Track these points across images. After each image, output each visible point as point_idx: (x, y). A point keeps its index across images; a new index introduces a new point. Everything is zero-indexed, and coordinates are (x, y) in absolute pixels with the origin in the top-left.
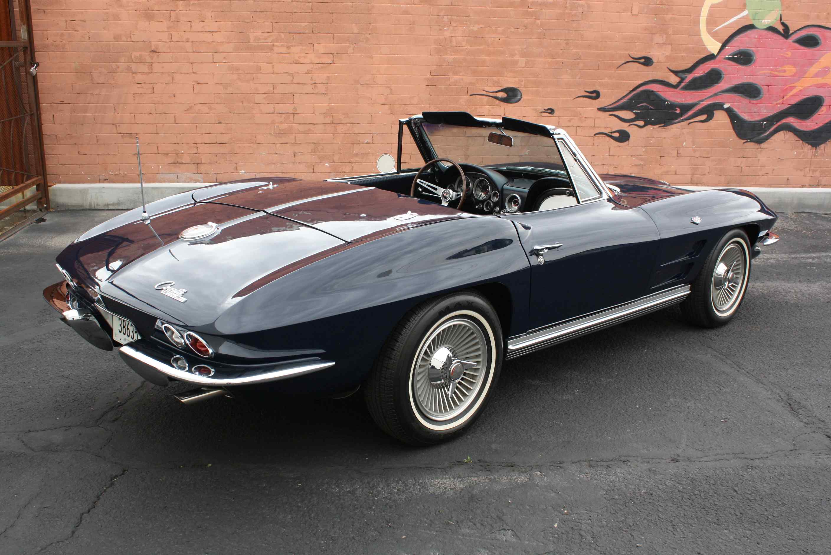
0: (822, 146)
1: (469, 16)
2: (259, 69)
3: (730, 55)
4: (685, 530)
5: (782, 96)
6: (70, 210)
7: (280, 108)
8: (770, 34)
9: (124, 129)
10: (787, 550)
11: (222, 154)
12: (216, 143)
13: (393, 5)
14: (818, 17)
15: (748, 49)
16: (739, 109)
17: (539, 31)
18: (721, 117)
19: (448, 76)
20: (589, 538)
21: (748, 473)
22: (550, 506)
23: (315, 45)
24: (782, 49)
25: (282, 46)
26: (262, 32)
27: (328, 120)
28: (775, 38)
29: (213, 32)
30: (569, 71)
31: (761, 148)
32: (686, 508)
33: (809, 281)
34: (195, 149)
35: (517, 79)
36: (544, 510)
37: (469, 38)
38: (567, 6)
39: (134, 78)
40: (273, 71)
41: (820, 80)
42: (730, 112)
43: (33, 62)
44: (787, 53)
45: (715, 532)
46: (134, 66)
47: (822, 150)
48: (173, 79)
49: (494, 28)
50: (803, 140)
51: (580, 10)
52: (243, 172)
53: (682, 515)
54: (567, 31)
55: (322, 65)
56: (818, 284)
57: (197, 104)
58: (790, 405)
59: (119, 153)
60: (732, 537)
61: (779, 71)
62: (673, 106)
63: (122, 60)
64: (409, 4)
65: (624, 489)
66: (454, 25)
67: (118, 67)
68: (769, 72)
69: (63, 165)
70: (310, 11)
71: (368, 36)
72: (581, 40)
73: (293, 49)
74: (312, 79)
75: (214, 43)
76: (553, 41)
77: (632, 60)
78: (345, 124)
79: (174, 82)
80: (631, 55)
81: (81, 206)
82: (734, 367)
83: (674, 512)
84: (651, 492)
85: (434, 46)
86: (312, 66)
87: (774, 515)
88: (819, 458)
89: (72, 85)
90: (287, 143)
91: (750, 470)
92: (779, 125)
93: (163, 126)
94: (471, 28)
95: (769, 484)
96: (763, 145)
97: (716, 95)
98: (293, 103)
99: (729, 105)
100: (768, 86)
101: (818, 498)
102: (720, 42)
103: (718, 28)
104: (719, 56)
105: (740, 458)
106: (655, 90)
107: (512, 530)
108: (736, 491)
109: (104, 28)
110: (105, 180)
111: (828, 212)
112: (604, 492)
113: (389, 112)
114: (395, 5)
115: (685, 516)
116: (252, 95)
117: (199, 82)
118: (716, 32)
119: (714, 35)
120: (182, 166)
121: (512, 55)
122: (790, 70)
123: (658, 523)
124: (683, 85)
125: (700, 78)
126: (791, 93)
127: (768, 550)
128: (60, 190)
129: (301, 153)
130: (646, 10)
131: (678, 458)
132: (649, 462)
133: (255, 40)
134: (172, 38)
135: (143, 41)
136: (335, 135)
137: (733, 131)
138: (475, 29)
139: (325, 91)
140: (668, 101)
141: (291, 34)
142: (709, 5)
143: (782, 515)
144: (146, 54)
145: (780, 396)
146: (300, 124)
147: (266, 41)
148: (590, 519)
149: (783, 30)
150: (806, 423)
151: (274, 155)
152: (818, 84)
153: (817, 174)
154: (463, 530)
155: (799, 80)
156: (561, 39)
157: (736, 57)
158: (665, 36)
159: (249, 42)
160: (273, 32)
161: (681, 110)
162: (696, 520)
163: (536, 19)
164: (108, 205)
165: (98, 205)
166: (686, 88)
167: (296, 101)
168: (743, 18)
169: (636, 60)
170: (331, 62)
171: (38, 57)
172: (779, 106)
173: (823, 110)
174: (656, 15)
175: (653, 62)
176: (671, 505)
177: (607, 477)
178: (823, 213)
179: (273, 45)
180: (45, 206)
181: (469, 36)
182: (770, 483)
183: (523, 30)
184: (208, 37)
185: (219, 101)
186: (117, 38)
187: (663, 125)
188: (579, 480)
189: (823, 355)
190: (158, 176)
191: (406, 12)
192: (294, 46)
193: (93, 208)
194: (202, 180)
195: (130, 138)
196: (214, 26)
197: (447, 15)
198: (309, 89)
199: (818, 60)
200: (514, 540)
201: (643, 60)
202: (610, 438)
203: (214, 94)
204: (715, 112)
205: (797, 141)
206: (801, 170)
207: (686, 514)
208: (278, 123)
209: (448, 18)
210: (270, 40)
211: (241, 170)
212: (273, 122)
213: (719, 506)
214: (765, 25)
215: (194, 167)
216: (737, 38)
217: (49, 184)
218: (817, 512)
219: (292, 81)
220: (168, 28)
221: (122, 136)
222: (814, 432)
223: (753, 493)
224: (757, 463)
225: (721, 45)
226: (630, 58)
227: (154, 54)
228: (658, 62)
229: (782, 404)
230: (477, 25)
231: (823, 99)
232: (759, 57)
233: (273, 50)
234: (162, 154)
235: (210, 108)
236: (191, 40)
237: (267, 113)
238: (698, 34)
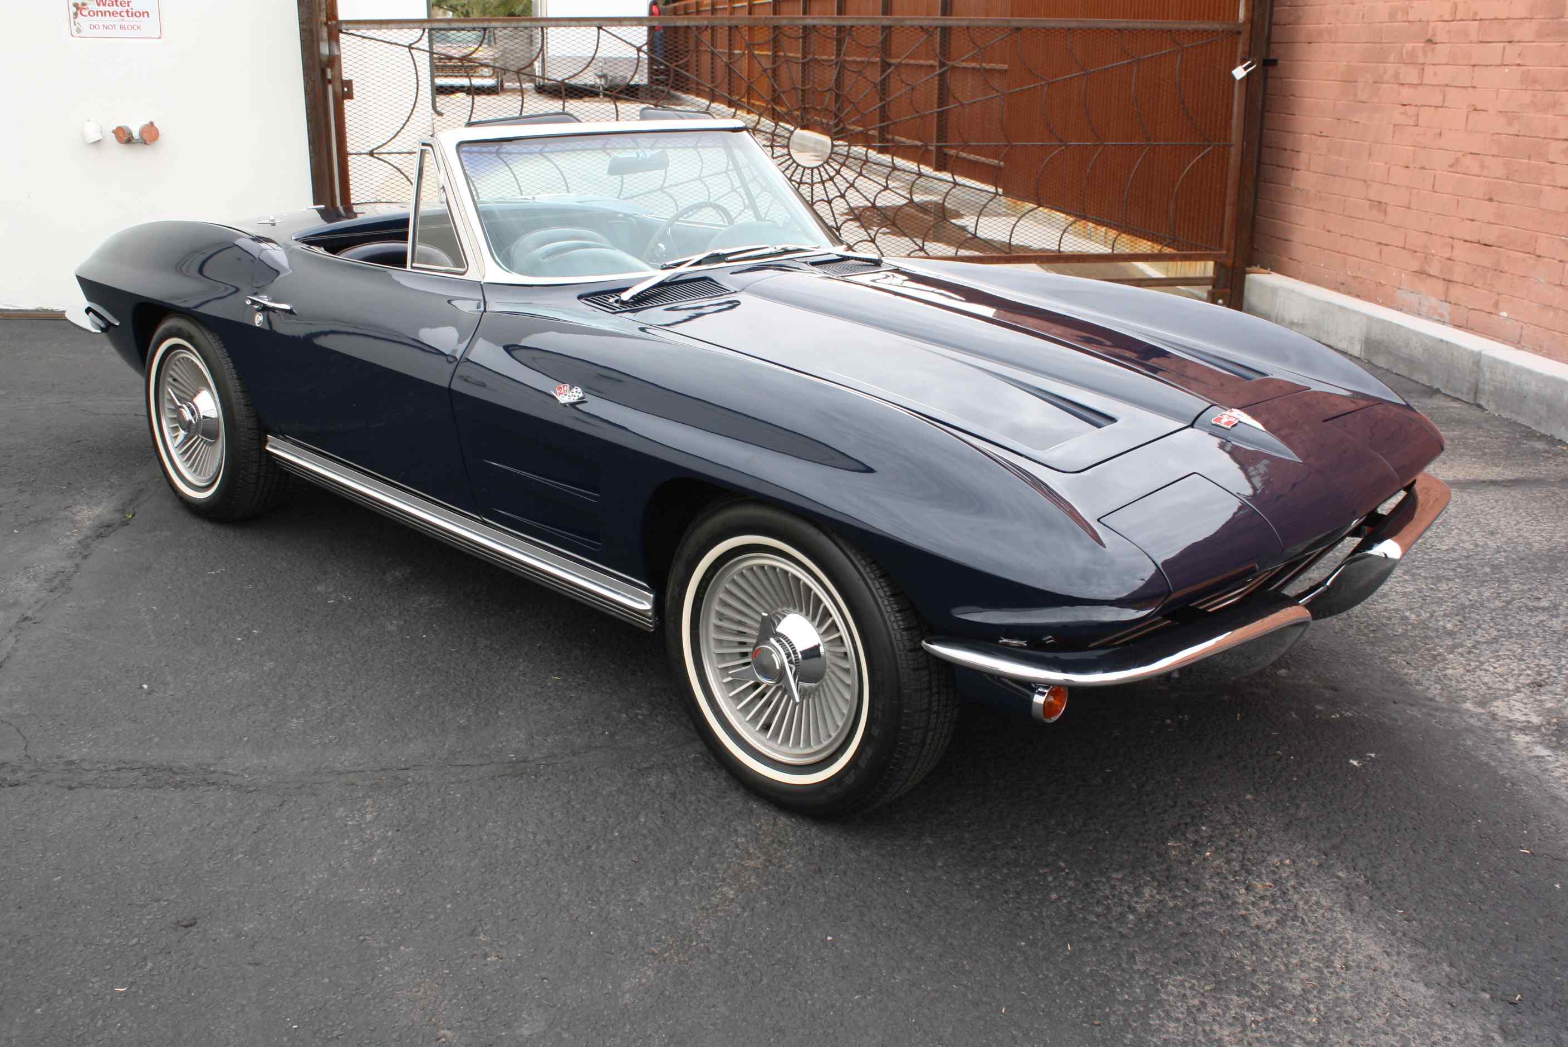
9: (1373, 192)
11: (1483, 267)
12: (1479, 242)
34: (1449, 249)
39: (1399, 94)
46: (1402, 71)
48: (1444, 101)
52: (1504, 314)
57: (1467, 153)
59: (1363, 238)
63: (1392, 58)
67: (1386, 73)
69: (1306, 245)
75: (1510, 22)
79: (1445, 105)
89: (1335, 104)
93: (1418, 193)
116: (1545, 141)
117: (1476, 106)
120: (1429, 280)
134: (1456, 12)
135: (1420, 21)
144: (1419, 46)
159: (1562, 17)
185: (1495, 150)
186: (1392, 15)
190: (1398, 293)
194: (1447, 319)
195: (1378, 210)
203: (1493, 135)
211: (1503, 310)
215: (1440, 286)
221: (1371, 206)
227: (1429, 47)
234: (1408, 250)
235: (1482, 166)
236: (1479, 16)
237: (1562, 187)
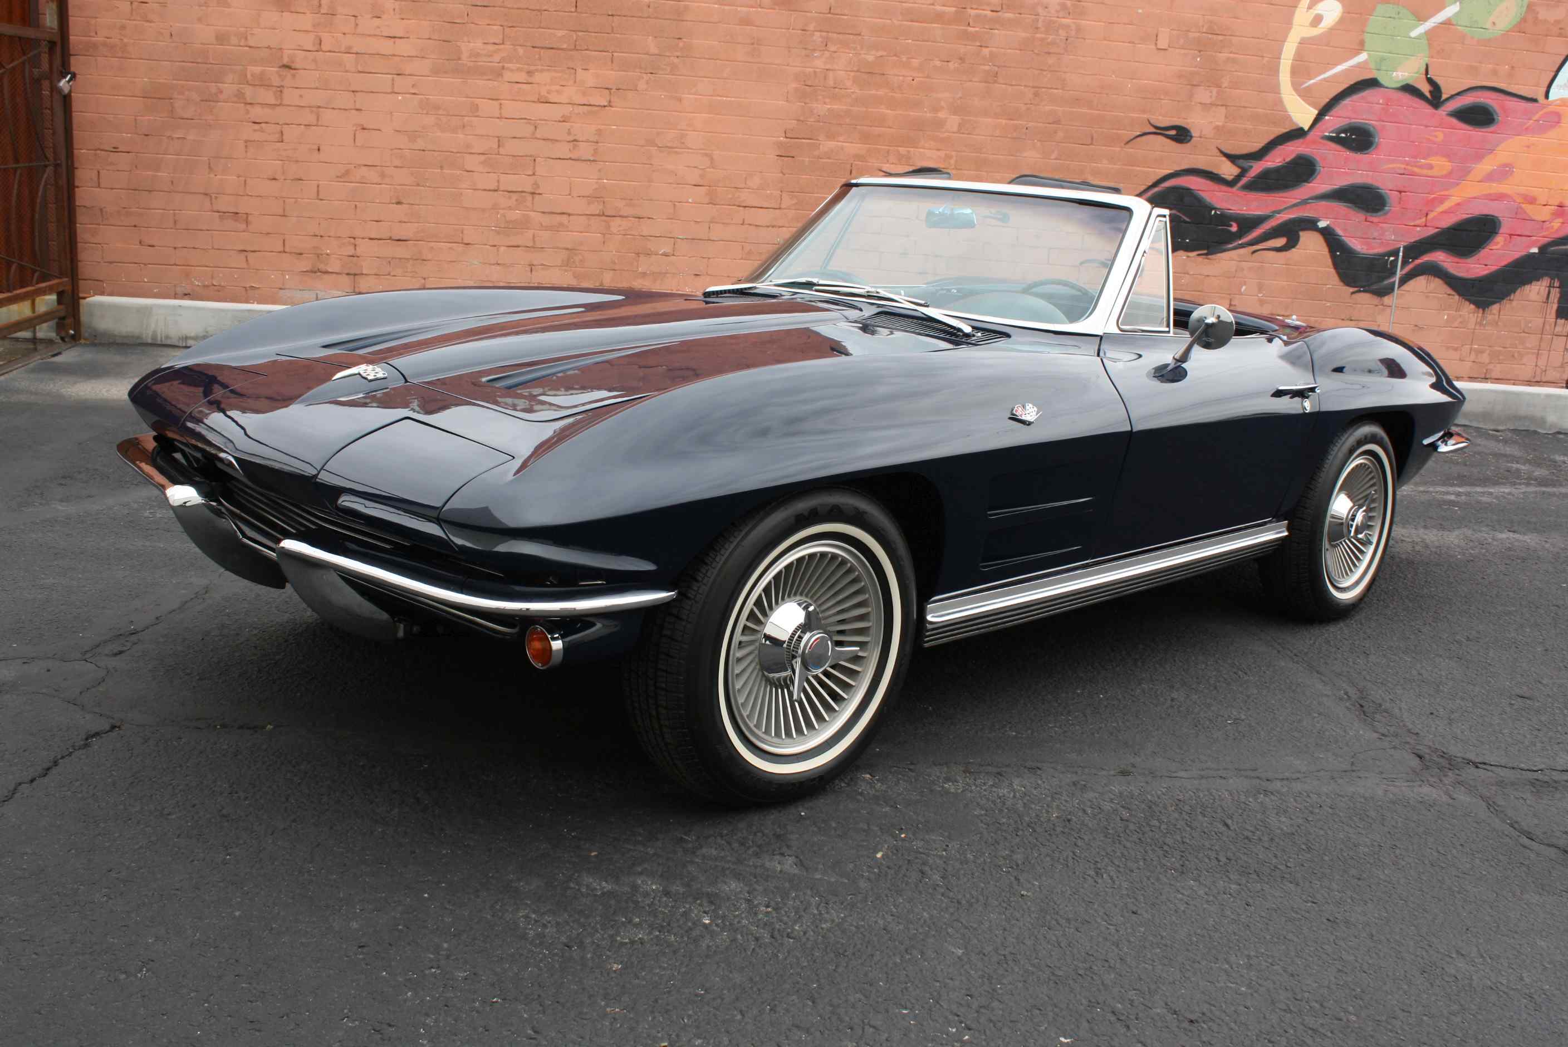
0: (1495, 307)
1: (859, 35)
2: (475, 109)
3: (1332, 132)
4: (1118, 877)
5: (1424, 212)
6: (118, 344)
7: (511, 181)
8: (1407, 98)
9: (224, 204)
10: (1299, 916)
11: (400, 259)
12: (390, 239)
13: (722, 7)
14: (1495, 72)
15: (1366, 124)
16: (1345, 230)
17: (987, 68)
18: (1311, 244)
19: (817, 140)
20: (937, 877)
21: (1256, 799)
22: (877, 826)
23: (579, 71)
24: (1427, 126)
25: (519, 70)
26: (485, 43)
27: (596, 208)
28: (1415, 105)
29: (395, 37)
30: (1039, 144)
31: (1382, 305)
32: (1128, 845)
33: (1442, 528)
34: (352, 248)
35: (942, 154)
36: (864, 831)
37: (859, 73)
38: (1040, 25)
39: (248, 112)
40: (500, 114)
41: (1495, 188)
42: (1328, 234)
43: (65, 70)
44: (1437, 133)
45: (1172, 882)
46: (248, 91)
47: (1494, 314)
48: (318, 120)
49: (904, 59)
50: (1460, 295)
51: (1062, 33)
53: (1118, 854)
54: (1037, 72)
55: (589, 108)
56: (1456, 532)
57: (359, 165)
58: (1362, 706)
59: (213, 248)
60: (1201, 892)
61: (1421, 167)
62: (1224, 219)
63: (229, 78)
64: (752, 7)
65: (1021, 809)
66: (833, 48)
67: (221, 92)
68: (1403, 166)
69: (111, 263)
70: (573, 10)
71: (676, 60)
72: (1063, 89)
73: (537, 77)
74: (569, 133)
75: (397, 58)
76: (1010, 88)
77: (1154, 130)
78: (626, 217)
79: (320, 123)
80: (1152, 122)
81: (138, 337)
82: (1272, 646)
83: (1104, 849)
84: (1069, 817)
85: (794, 85)
86: (570, 108)
87: (1289, 865)
88: (1395, 786)
89: (136, 120)
90: (518, 246)
91: (1262, 796)
92: (1419, 265)
93: (296, 202)
94: (863, 56)
95: (1291, 819)
96: (1386, 300)
97: (1304, 202)
98: (534, 174)
99: (1328, 223)
100: (1400, 192)
101: (1375, 843)
102: (1315, 108)
103: (1312, 82)
104: (1312, 133)
105: (1246, 777)
106: (1192, 187)
107: (797, 857)
108: (1226, 825)
109: (200, 20)
110: (186, 295)
111: (1500, 428)
112: (983, 812)
113: (707, 200)
114: (726, 8)
115: (1123, 855)
116: (458, 155)
117: (365, 126)
118: (1309, 89)
119: (1305, 94)
120: (326, 277)
121: (936, 109)
122: (1440, 165)
123: (1070, 864)
124: (1244, 180)
125: (1277, 170)
126: (1441, 208)
127: (1263, 914)
128: (101, 305)
129: (542, 265)
130: (1182, 41)
131: (1133, 770)
132: (1076, 773)
133: (470, 57)
134: (320, 44)
135: (269, 47)
136: (607, 236)
137: (1332, 271)
138: (870, 58)
139: (593, 155)
140: (1215, 209)
141: (536, 49)
142: (1298, 40)
143: (1303, 865)
144: (272, 70)
145: (1346, 693)
146: (544, 213)
147: (489, 59)
148: (945, 850)
149: (1430, 92)
150: (1383, 735)
151: (493, 267)
152: (1490, 195)
153: (1485, 358)
154: (704, 850)
155: (1458, 184)
156: (1025, 86)
157: (1343, 135)
158: (1215, 90)
159: (459, 59)
160: (503, 44)
161: (1238, 226)
162: (1141, 863)
163: (981, 46)
164: (186, 338)
165: (167, 337)
166: (1250, 187)
167: (539, 170)
168: (1358, 66)
169: (1160, 131)
170: (606, 104)
171: (76, 64)
172: (1418, 229)
173: (1499, 240)
174: (1200, 51)
175: (1191, 137)
176: (1102, 838)
177: (994, 789)
178: (1492, 428)
179: (503, 68)
180: (72, 332)
181: (858, 71)
182: (1294, 818)
183: (956, 65)
184: (386, 47)
185: (397, 163)
186: (221, 38)
187: (1205, 252)
188: (940, 791)
189: (1440, 638)
190: (282, 293)
191: (746, 21)
192: (542, 71)
193: (159, 342)
195: (236, 221)
196: (398, 28)
197: (821, 31)
198: (563, 150)
199: (1491, 151)
200: (795, 870)
201: (1173, 132)
202: (1014, 733)
203: (392, 150)
204: (1301, 233)
205: (1449, 295)
206: (1456, 349)
207: (1126, 853)
208: (503, 209)
209: (821, 36)
210: (497, 58)
212: (495, 207)
213: (1191, 846)
214: (1398, 82)
215: (345, 280)
216: (1347, 102)
217: (81, 295)
218: (1368, 865)
219: (534, 133)
220: (314, 26)
221: (221, 217)
222: (1395, 748)
223: (1258, 830)
224: (1278, 785)
225: (1316, 112)
226: (1149, 125)
227: (285, 72)
228: (1200, 137)
229: (1347, 704)
230: (873, 52)
231: (1500, 222)
232: (1385, 138)
233: (502, 76)
234: (290, 253)
235: (383, 175)
236: (354, 50)
237: (485, 190)
238: (1276, 89)
